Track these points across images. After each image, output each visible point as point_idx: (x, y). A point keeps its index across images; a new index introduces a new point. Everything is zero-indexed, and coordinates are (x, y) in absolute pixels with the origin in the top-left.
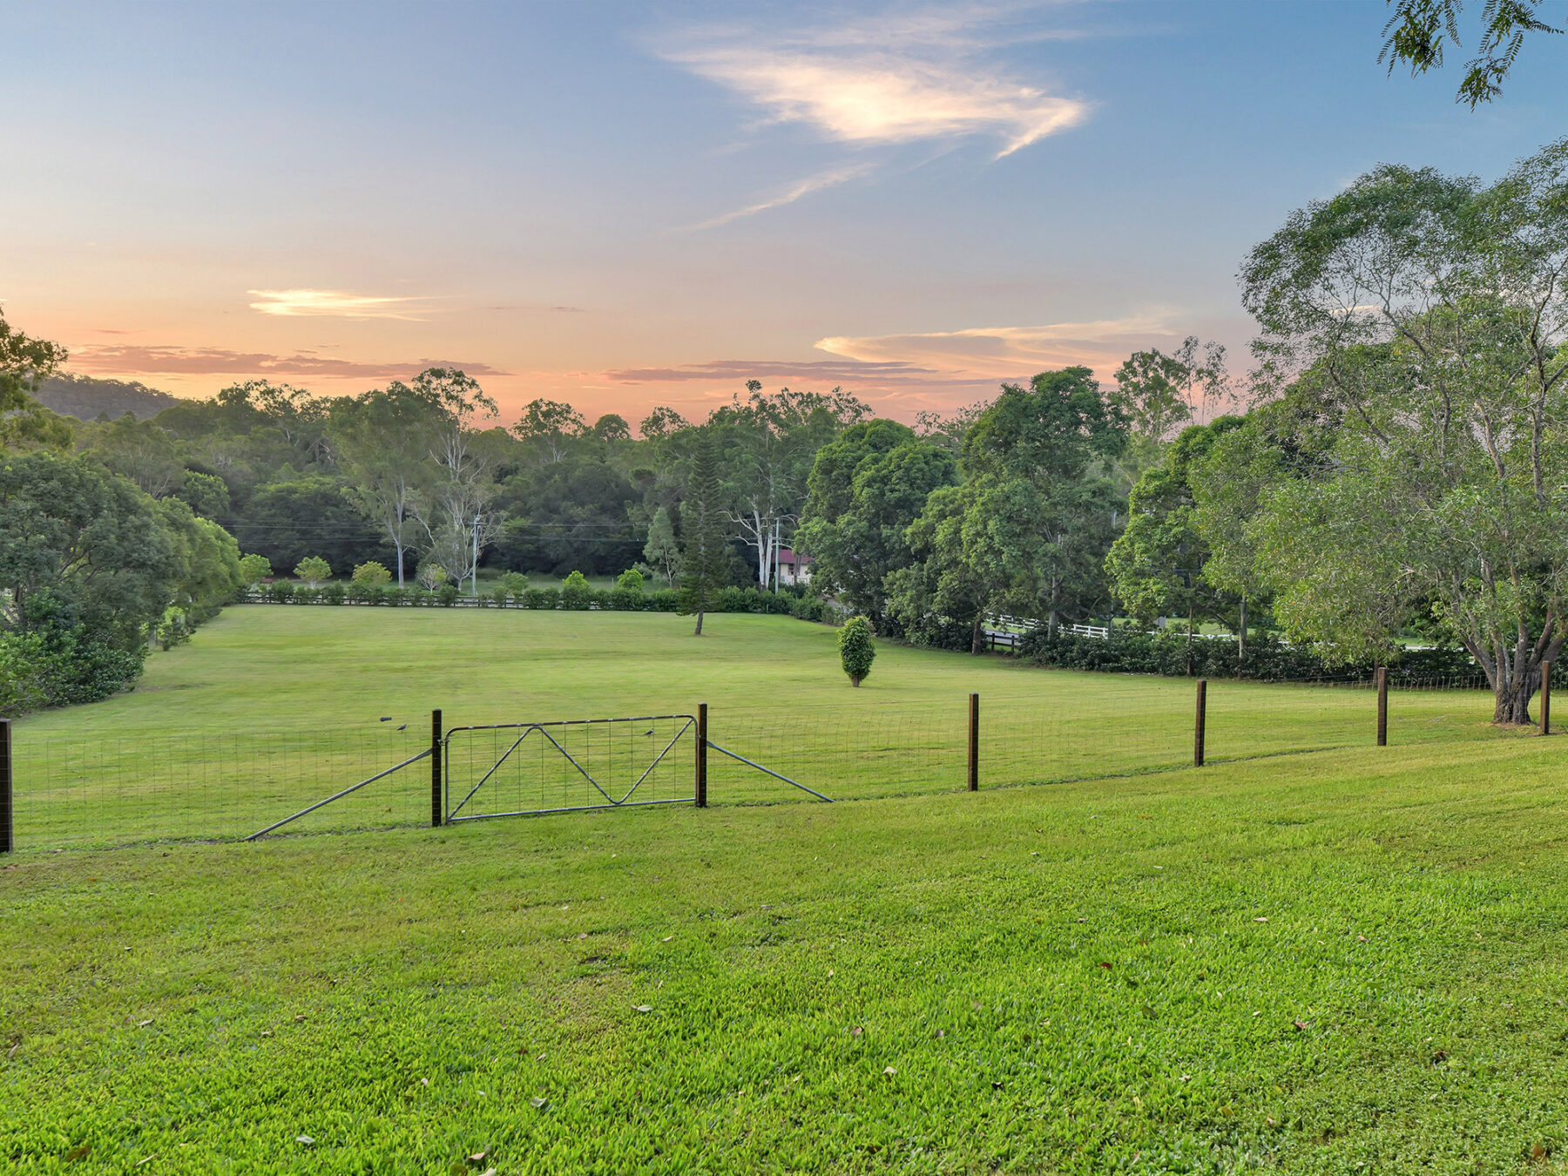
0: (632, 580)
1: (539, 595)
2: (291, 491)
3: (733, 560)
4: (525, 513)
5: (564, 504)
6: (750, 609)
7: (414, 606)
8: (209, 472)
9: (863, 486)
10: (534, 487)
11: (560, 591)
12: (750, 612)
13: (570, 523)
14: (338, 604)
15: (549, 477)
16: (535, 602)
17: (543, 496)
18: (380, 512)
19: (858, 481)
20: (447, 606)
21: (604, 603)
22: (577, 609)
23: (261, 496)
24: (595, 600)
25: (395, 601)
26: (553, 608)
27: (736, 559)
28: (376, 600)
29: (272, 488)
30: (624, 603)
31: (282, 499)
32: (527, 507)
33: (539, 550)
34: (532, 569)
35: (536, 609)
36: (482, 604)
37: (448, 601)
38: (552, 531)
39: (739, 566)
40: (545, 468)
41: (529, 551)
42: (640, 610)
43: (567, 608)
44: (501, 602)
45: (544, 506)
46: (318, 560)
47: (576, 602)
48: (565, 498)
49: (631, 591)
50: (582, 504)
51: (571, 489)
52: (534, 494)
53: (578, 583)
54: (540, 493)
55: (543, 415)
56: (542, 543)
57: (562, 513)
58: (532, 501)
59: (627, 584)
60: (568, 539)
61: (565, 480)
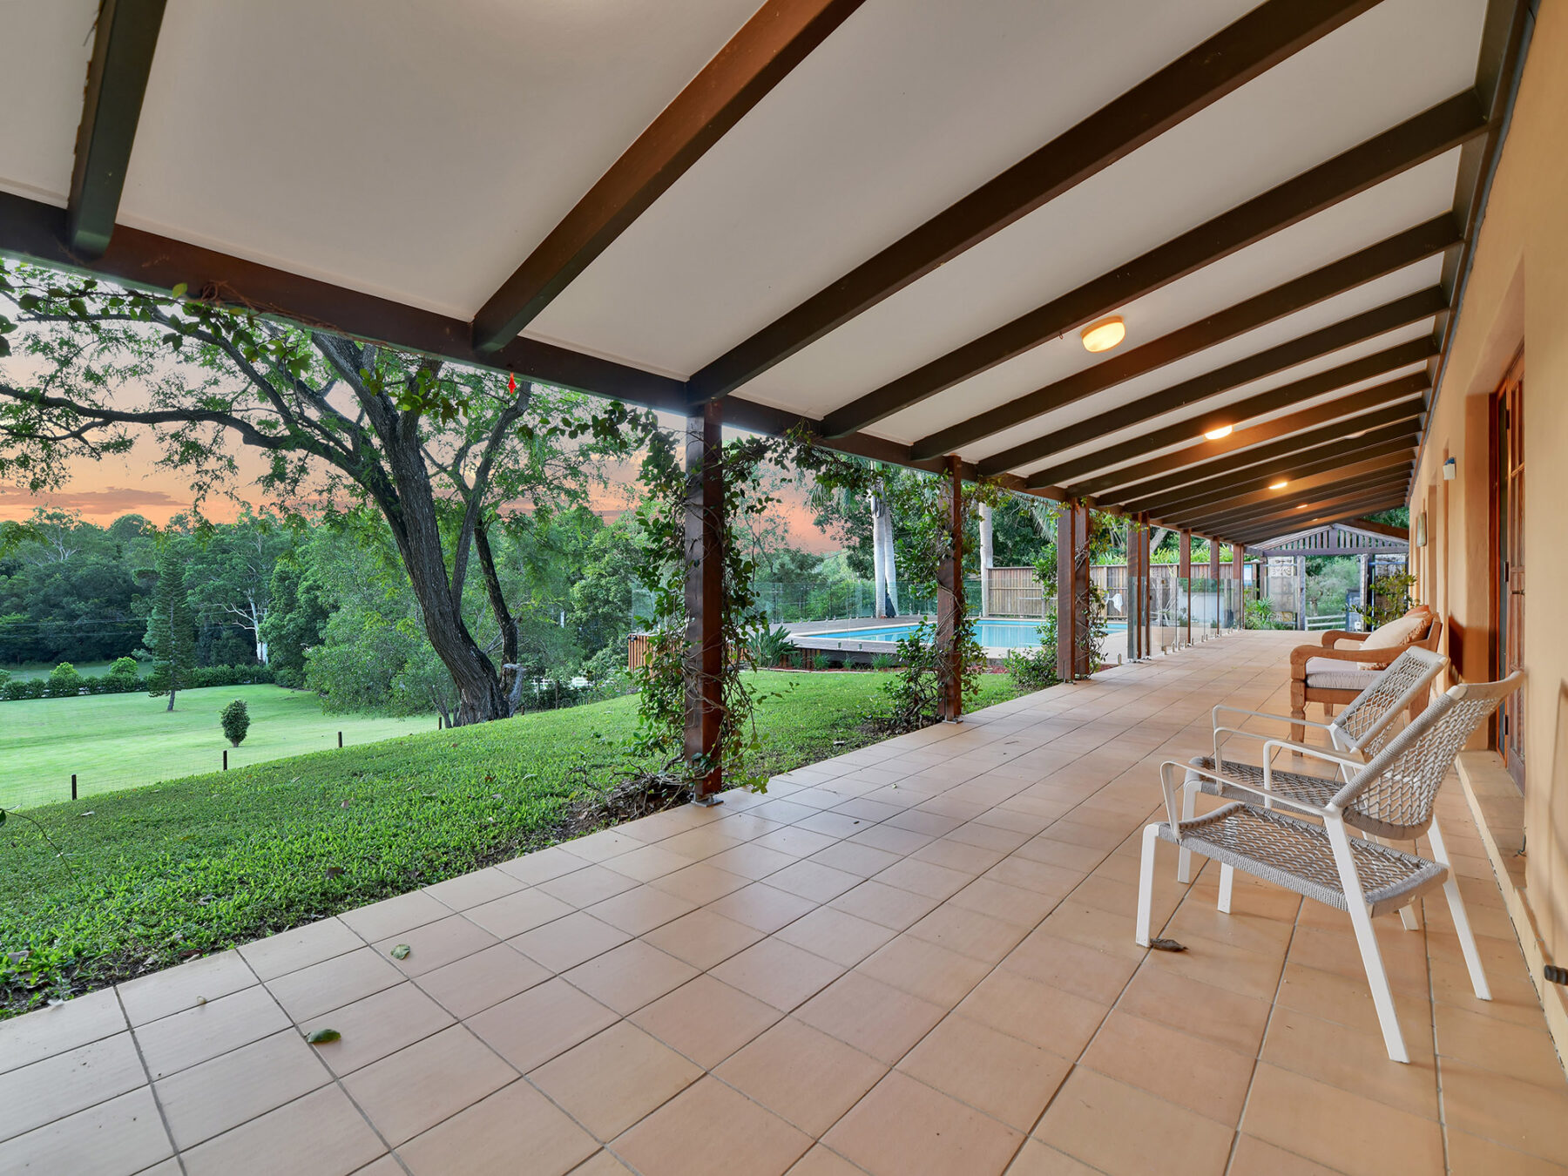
0: (125, 666)
1: (21, 687)
3: (231, 642)
4: (20, 608)
5: (64, 600)
6: (240, 682)
9: (304, 592)
10: (33, 584)
11: (46, 681)
12: (240, 684)
13: (72, 616)
15: (49, 576)
16: (16, 693)
17: (42, 593)
19: (301, 589)
21: (94, 688)
22: (64, 696)
24: (84, 687)
26: (38, 696)
27: (234, 641)
30: (112, 687)
32: (24, 604)
33: (37, 641)
34: (31, 659)
35: (18, 699)
38: (50, 624)
39: (237, 646)
40: (46, 568)
41: (28, 643)
42: (131, 691)
43: (52, 695)
45: (43, 602)
47: (61, 689)
48: (67, 593)
49: (120, 676)
50: (87, 599)
51: (73, 586)
52: (32, 591)
53: (67, 672)
54: (39, 590)
55: (49, 517)
56: (40, 636)
57: (63, 608)
58: (30, 598)
59: (120, 670)
60: (70, 631)
61: (67, 578)
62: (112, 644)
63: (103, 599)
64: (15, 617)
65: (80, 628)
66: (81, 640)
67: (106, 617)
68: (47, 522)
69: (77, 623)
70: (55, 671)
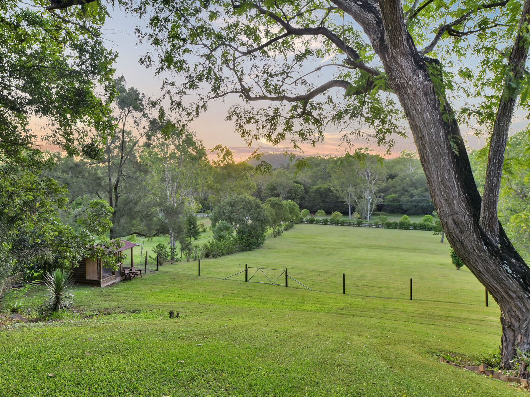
0: (428, 219)
1: (390, 223)
2: (320, 188)
4: (395, 192)
5: (410, 189)
7: (349, 226)
8: (300, 183)
10: (399, 182)
11: (398, 222)
13: (412, 196)
14: (326, 224)
15: (405, 179)
16: (389, 226)
18: (343, 194)
20: (359, 226)
21: (416, 227)
22: (404, 229)
23: (312, 190)
24: (412, 226)
25: (343, 224)
26: (395, 228)
28: (337, 223)
29: (315, 187)
31: (318, 190)
32: (396, 190)
33: (400, 205)
34: (398, 212)
35: (389, 228)
36: (371, 226)
37: (359, 224)
38: (404, 199)
40: (404, 176)
41: (396, 206)
42: (430, 230)
43: (401, 228)
44: (377, 225)
45: (402, 190)
46: (322, 211)
47: (404, 226)
48: (411, 186)
49: (426, 223)
50: (417, 189)
51: (413, 183)
52: (399, 185)
53: (406, 219)
54: (401, 185)
55: (406, 155)
56: (401, 203)
57: (409, 192)
58: (398, 188)
59: (426, 221)
60: (411, 202)
61: (411, 180)
62: (426, 208)
63: (424, 189)
64: (393, 195)
65: (415, 201)
66: (415, 206)
67: (425, 197)
68: (406, 157)
69: (414, 199)
70: (402, 218)
